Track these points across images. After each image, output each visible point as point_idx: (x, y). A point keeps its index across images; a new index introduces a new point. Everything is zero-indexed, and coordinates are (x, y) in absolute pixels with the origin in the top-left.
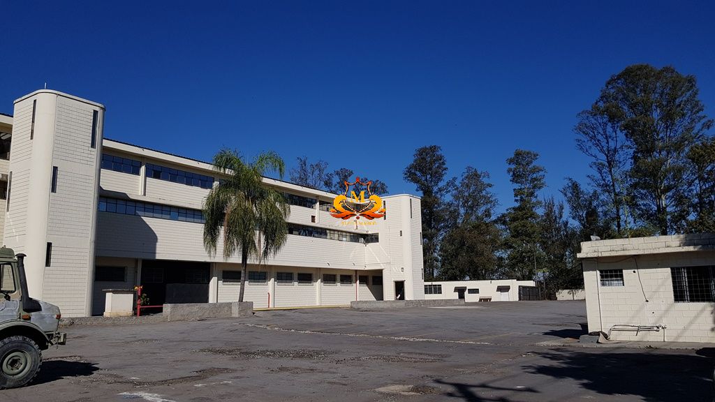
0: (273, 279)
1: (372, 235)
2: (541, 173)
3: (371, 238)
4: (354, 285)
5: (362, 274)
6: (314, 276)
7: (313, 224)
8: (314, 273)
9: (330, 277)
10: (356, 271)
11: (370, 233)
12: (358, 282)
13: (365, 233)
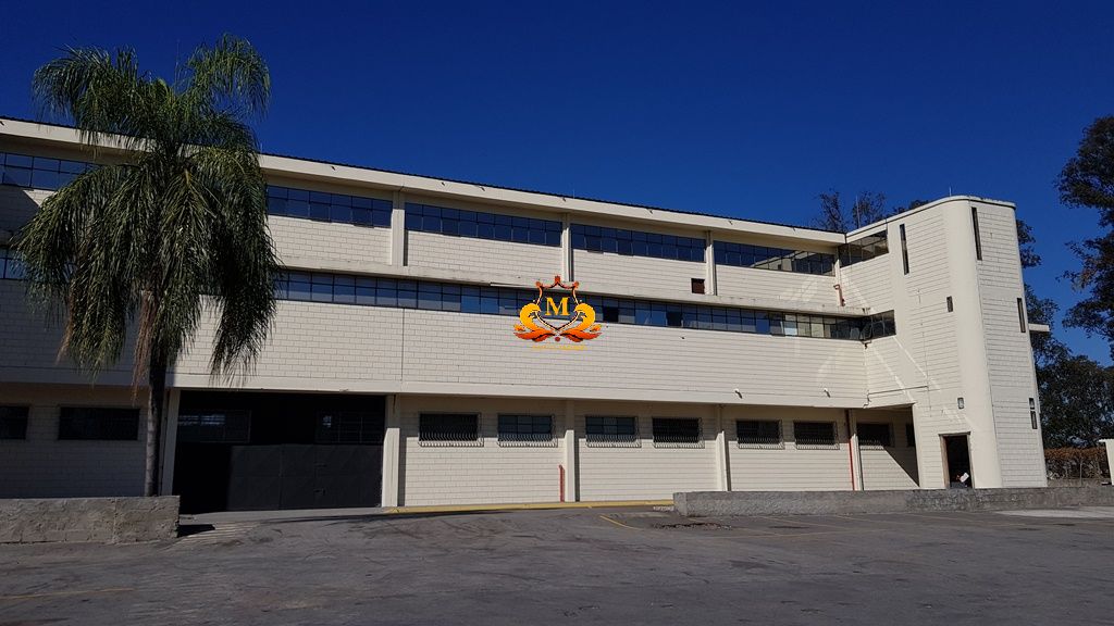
0: (570, 434)
1: (876, 318)
3: (874, 327)
4: (844, 447)
5: (863, 420)
6: (704, 427)
7: (697, 298)
8: (704, 416)
9: (756, 427)
10: (847, 411)
11: (873, 312)
12: (854, 439)
13: (861, 313)
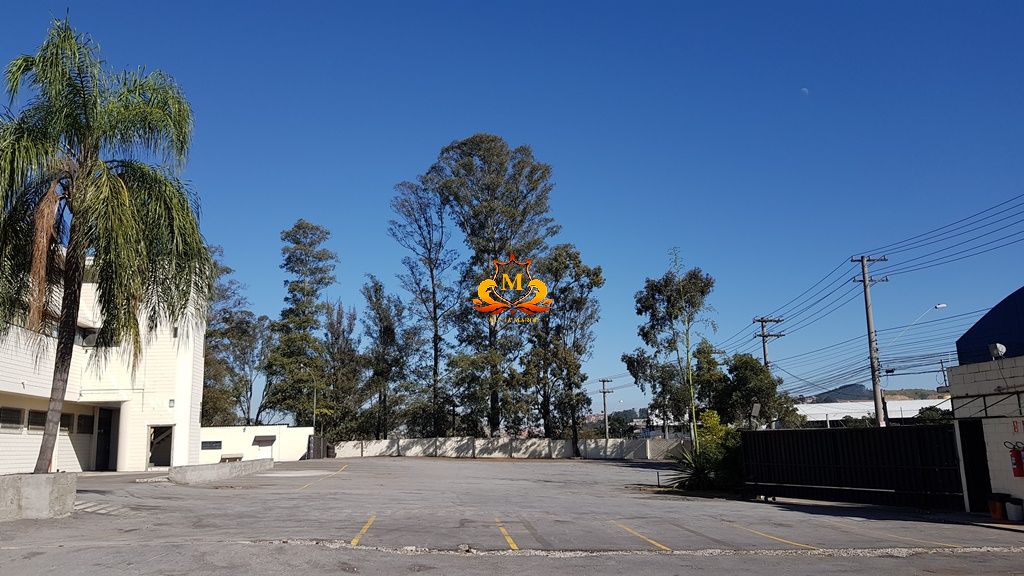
2: (330, 262)
